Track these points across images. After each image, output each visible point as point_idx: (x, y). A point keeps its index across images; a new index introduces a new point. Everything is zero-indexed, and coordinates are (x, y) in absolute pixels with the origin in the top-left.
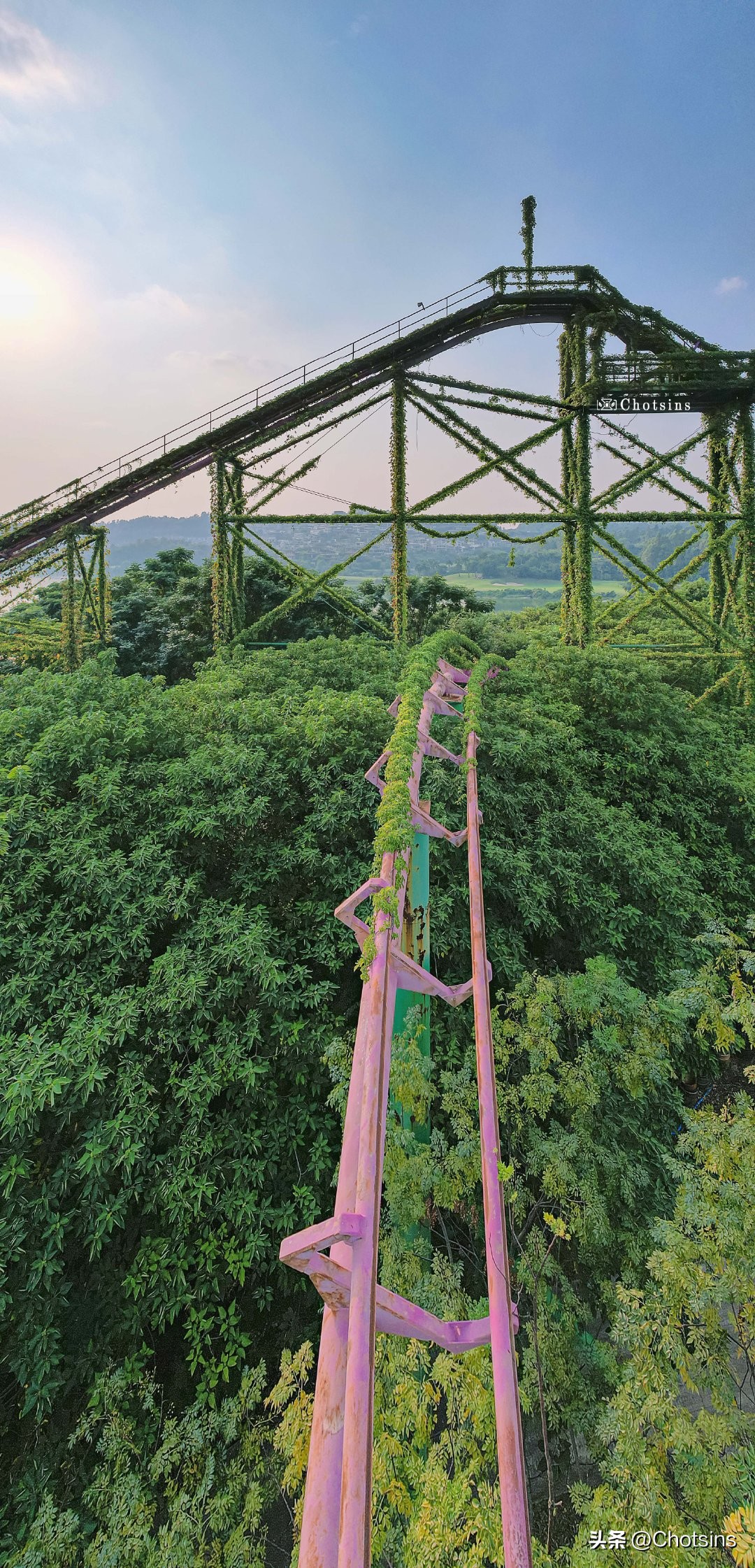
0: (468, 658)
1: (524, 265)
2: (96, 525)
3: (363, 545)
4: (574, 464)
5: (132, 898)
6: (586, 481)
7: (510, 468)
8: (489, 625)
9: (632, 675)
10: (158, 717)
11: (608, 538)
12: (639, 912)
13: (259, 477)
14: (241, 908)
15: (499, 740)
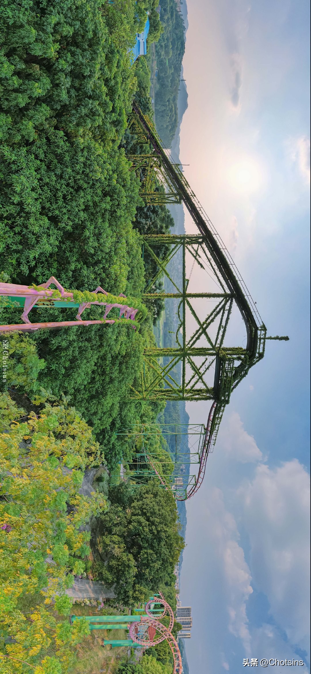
0: (139, 318)
1: (267, 337)
2: (182, 201)
3: (175, 283)
4: (201, 352)
5: (69, 211)
6: (196, 355)
7: (200, 332)
8: (149, 325)
9: (137, 369)
10: (122, 219)
11: (178, 361)
12: (63, 373)
13: (198, 249)
14: (58, 244)
15: (112, 330)
